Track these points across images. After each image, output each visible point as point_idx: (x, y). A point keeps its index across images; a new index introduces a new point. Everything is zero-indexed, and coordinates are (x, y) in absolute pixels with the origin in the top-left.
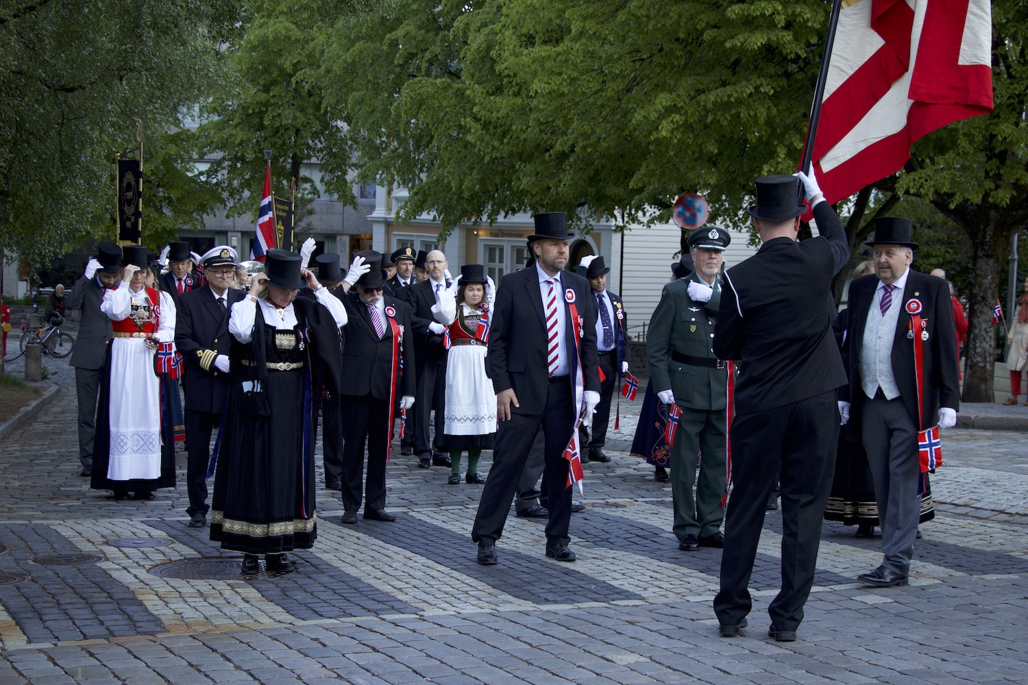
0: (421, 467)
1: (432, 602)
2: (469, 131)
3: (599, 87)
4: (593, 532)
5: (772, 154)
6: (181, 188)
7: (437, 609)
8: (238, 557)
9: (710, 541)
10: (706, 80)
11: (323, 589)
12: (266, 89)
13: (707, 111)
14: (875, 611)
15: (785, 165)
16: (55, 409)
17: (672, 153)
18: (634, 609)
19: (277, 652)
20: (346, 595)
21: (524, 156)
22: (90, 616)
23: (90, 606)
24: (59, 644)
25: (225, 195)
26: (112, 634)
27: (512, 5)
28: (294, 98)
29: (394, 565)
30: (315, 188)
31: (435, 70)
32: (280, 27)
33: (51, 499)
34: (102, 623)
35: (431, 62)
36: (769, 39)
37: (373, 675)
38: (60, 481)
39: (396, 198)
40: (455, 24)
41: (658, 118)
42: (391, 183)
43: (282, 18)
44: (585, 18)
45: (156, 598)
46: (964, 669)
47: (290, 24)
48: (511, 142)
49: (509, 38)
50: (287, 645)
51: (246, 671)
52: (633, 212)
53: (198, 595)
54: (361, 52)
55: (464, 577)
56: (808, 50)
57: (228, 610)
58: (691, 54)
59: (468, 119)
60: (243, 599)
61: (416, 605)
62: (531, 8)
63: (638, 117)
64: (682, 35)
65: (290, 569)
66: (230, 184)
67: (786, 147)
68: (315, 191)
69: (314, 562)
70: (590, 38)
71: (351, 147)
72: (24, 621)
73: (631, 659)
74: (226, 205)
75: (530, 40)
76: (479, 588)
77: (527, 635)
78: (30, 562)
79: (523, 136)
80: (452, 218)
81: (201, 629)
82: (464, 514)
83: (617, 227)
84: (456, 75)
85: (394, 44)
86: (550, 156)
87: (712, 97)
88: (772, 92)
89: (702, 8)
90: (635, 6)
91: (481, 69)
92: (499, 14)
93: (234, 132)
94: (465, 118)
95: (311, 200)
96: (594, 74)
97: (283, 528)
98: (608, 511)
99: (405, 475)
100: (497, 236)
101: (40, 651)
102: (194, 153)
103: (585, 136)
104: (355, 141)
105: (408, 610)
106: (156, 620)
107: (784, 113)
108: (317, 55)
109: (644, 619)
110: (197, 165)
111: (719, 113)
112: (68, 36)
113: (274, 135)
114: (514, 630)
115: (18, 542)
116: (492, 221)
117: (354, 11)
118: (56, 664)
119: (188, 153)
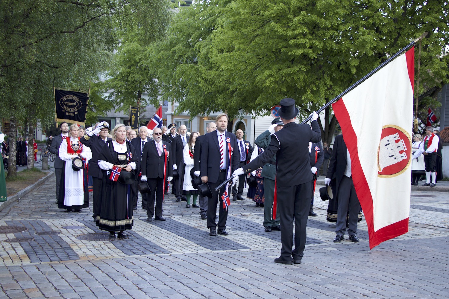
0: (177, 201)
1: (175, 250)
2: (200, 83)
3: (245, 68)
4: (235, 225)
5: (306, 92)
6: (99, 102)
7: (176, 252)
8: (108, 233)
9: (275, 228)
10: (282, 66)
11: (137, 244)
12: (129, 67)
13: (283, 77)
14: (331, 253)
15: (310, 96)
16: (51, 180)
17: (270, 91)
18: (246, 252)
19: (118, 266)
20: (145, 247)
21: (220, 91)
22: (54, 253)
23: (54, 249)
24: (42, 263)
25: (115, 104)
26: (61, 260)
27: (216, 39)
28: (139, 71)
29: (163, 236)
30: (146, 102)
31: (189, 61)
32: (134, 46)
33: (45, 212)
34: (57, 256)
35: (187, 58)
36: (304, 52)
37: (151, 275)
38: (49, 205)
39: (175, 106)
40: (196, 45)
41: (265, 79)
42: (173, 101)
43: (135, 43)
44: (240, 44)
45: (78, 247)
46: (358, 273)
47: (138, 45)
48: (215, 87)
49: (215, 51)
50: (121, 264)
51: (106, 273)
52: (258, 112)
53: (92, 246)
54: (163, 55)
55: (187, 241)
56: (318, 56)
57: (102, 252)
58: (277, 56)
59: (200, 79)
60: (108, 248)
61: (169, 250)
62: (222, 40)
63: (258, 78)
64: (274, 50)
65: (126, 237)
66: (116, 101)
67: (311, 89)
68: (146, 103)
69: (135, 235)
70: (242, 50)
71: (159, 88)
72: (30, 255)
73: (242, 270)
74: (115, 108)
75: (222, 51)
76: (192, 244)
77: (207, 261)
78: (35, 234)
79: (219, 85)
80: (194, 113)
81: (92, 258)
82: (190, 219)
83: (253, 117)
84: (196, 63)
85: (174, 52)
86: (229, 92)
87: (284, 72)
88: (305, 70)
89: (281, 41)
90: (257, 40)
91: (205, 61)
92: (211, 42)
93: (118, 83)
94: (199, 78)
95: (145, 107)
96: (243, 63)
97: (121, 223)
98: (242, 218)
99: (171, 204)
100: (211, 120)
101: (35, 265)
102: (104, 90)
103: (240, 85)
104: (161, 86)
105: (166, 252)
106: (77, 255)
107: (310, 78)
108: (148, 56)
109: (249, 256)
110: (105, 94)
111: (287, 77)
112: (55, 49)
113: (132, 84)
114: (202, 259)
115: (31, 227)
116: (208, 115)
117: (155, 41)
118: (39, 270)
119: (102, 90)
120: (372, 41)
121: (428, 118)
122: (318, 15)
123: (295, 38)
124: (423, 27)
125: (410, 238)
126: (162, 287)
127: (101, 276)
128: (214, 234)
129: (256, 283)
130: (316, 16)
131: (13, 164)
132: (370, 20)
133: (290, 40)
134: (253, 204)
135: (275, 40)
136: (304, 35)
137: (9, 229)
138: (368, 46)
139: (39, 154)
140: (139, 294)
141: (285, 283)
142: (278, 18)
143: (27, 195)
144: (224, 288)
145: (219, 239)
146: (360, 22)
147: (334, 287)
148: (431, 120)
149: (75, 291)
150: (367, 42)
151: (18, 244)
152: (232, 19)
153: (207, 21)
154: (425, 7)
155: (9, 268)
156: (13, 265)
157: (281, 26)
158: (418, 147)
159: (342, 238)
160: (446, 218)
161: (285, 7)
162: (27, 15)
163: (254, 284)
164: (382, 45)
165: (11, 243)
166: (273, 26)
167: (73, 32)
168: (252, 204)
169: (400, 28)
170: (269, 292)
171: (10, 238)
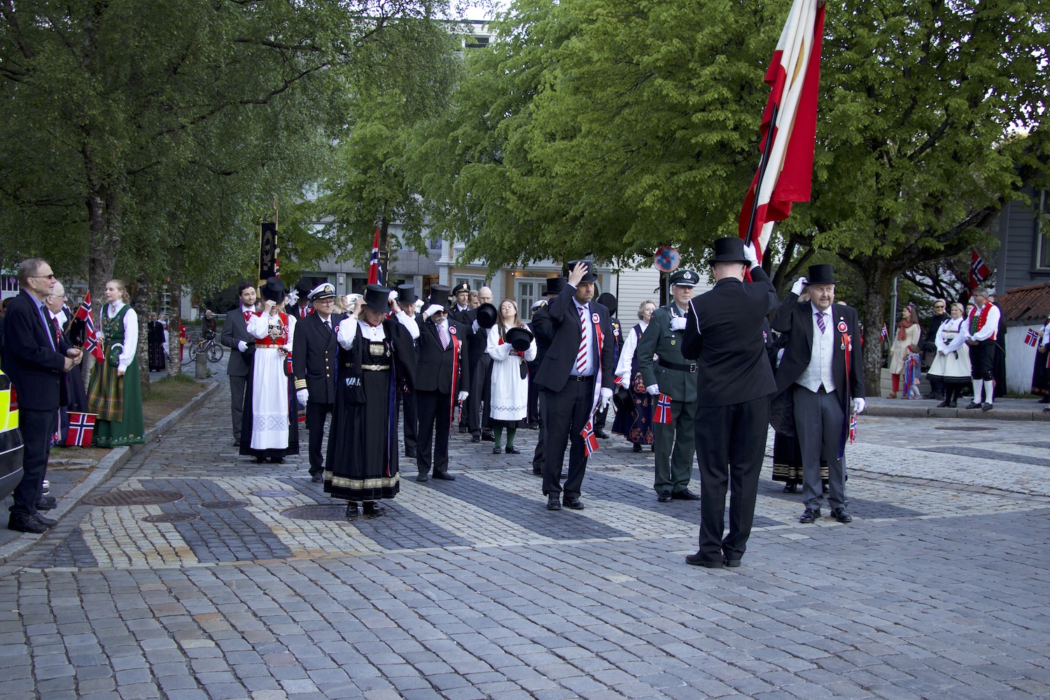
0: (473, 441)
1: (481, 538)
2: (509, 202)
3: (602, 171)
4: (597, 488)
5: (725, 219)
6: (304, 242)
7: (484, 543)
10: (678, 166)
11: (404, 528)
12: (365, 172)
13: (679, 188)
14: (797, 545)
17: (653, 218)
18: (626, 543)
19: (371, 572)
20: (420, 532)
21: (547, 219)
22: (241, 545)
23: (241, 537)
24: (220, 563)
25: (335, 247)
26: (256, 557)
27: (539, 112)
28: (384, 178)
29: (454, 511)
30: (399, 242)
31: (484, 158)
32: (375, 128)
33: (214, 462)
34: (249, 550)
35: (481, 153)
36: (722, 137)
37: (440, 589)
38: (219, 449)
39: (456, 249)
40: (499, 126)
41: (644, 193)
42: (452, 239)
43: (376, 122)
44: (592, 122)
45: (286, 533)
46: (858, 585)
47: (382, 126)
48: (539, 209)
49: (538, 135)
50: (378, 568)
51: (349, 585)
52: (626, 260)
53: (315, 531)
54: (432, 145)
55: (504, 520)
57: (336, 542)
58: (667, 147)
59: (508, 193)
60: (347, 534)
61: (470, 540)
62: (553, 115)
63: (629, 192)
64: (660, 134)
65: (380, 513)
66: (339, 239)
68: (398, 244)
69: (397, 508)
70: (595, 136)
71: (424, 213)
72: (196, 547)
73: (624, 579)
74: (335, 254)
75: (552, 137)
77: (549, 561)
78: (200, 506)
79: (548, 205)
80: (496, 263)
81: (318, 555)
82: (504, 476)
83: (614, 270)
84: (499, 162)
85: (455, 140)
86: (566, 219)
87: (682, 178)
88: (725, 175)
89: (675, 115)
90: (627, 113)
91: (517, 158)
92: (530, 118)
93: (342, 203)
94: (506, 192)
95: (396, 251)
96: (598, 161)
98: (606, 474)
99: (462, 447)
100: (528, 276)
101: (207, 568)
102: (314, 218)
103: (592, 205)
104: (427, 208)
105: (464, 544)
106: (287, 548)
107: (735, 190)
108: (401, 148)
109: (633, 550)
110: (316, 226)
111: (687, 189)
112: (228, 136)
113: (370, 204)
114: (540, 558)
115: (191, 492)
116: (525, 266)
117: (427, 116)
118: (217, 578)
119: (309, 217)
120: (860, 114)
121: (973, 272)
122: (751, 64)
123: (703, 110)
124: (963, 86)
125: (955, 515)
126: (466, 613)
127: (343, 592)
128: (557, 507)
129: (654, 605)
130: (747, 64)
131: (142, 367)
132: (855, 72)
133: (694, 113)
134: (627, 446)
135: (664, 114)
136: (723, 103)
137: (149, 496)
138: (852, 125)
139: (187, 348)
140: (421, 627)
141: (712, 605)
142: (670, 69)
143: (173, 429)
144: (591, 615)
145: (568, 517)
146: (836, 77)
147: (814, 613)
148: (979, 276)
149: (294, 621)
150: (849, 118)
151: (169, 525)
152: (575, 72)
153: (521, 77)
154: (967, 46)
155: (158, 573)
156: (164, 567)
157: (676, 86)
158: (957, 329)
159: (817, 514)
160: (1024, 474)
161: (684, 47)
162: (174, 69)
163: (651, 607)
164: (881, 123)
165: (156, 524)
166: (660, 86)
167: (265, 102)
168: (624, 445)
169: (917, 89)
170: (682, 624)
171: (153, 514)
